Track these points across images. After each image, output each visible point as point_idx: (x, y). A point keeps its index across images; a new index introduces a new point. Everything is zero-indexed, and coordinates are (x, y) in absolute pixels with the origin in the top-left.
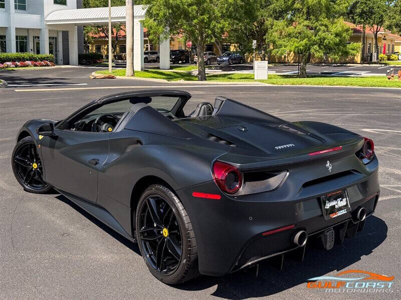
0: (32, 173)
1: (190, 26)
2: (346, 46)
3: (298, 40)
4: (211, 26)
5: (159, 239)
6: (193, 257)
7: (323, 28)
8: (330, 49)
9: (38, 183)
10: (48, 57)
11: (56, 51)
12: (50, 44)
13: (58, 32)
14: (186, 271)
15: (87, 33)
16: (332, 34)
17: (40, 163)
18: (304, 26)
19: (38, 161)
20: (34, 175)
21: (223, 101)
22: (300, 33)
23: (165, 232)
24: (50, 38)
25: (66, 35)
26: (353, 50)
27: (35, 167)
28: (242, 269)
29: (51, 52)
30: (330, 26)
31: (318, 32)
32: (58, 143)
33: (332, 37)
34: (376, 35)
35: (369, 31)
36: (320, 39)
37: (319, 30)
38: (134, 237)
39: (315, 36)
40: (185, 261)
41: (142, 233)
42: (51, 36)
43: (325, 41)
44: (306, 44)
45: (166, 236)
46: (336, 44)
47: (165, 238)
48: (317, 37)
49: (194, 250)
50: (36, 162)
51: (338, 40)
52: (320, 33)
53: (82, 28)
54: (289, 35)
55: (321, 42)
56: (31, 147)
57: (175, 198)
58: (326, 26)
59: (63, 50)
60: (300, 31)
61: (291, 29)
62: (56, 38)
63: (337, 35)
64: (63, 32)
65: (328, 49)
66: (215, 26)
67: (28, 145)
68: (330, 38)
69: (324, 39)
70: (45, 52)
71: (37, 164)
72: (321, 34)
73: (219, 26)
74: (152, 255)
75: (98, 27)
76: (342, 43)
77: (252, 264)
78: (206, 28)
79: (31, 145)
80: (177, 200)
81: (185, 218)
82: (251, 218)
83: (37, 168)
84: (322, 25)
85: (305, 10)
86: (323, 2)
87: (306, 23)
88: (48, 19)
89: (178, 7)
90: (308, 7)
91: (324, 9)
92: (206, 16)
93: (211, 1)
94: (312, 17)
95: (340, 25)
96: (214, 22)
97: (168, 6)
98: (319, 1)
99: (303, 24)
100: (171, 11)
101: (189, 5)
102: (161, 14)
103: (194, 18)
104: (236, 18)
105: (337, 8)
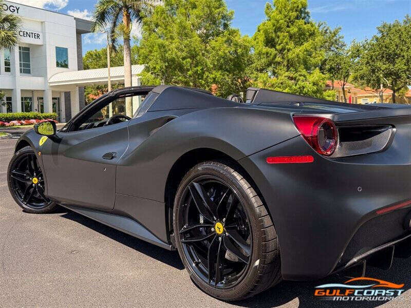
0: (32, 190)
2: (322, 94)
4: (205, 77)
5: (210, 240)
6: (270, 256)
7: (302, 78)
9: (39, 201)
10: (51, 116)
11: (59, 111)
12: (54, 104)
13: (60, 93)
14: (260, 277)
15: (88, 94)
16: (310, 83)
17: (41, 176)
18: (285, 77)
19: (39, 175)
20: (35, 192)
21: (256, 91)
22: (282, 83)
23: (219, 228)
24: (53, 99)
25: (68, 95)
26: (329, 97)
27: (36, 183)
28: (348, 267)
29: (54, 111)
30: (307, 77)
31: (298, 82)
32: (61, 147)
33: (311, 85)
34: (343, 89)
35: (337, 84)
36: (300, 88)
37: (299, 79)
38: (170, 243)
39: (296, 85)
40: (257, 263)
41: (184, 234)
42: (54, 97)
43: (305, 89)
45: (220, 233)
46: (314, 92)
47: (219, 236)
48: (298, 86)
49: (272, 245)
50: (36, 177)
51: (315, 88)
52: (299, 82)
53: (83, 89)
55: (301, 91)
57: (235, 174)
58: (304, 76)
59: (66, 109)
60: (281, 81)
61: (274, 80)
62: (59, 98)
63: (314, 84)
64: (65, 92)
66: (208, 76)
67: (26, 156)
68: (309, 87)
69: (304, 87)
70: (49, 111)
71: (38, 179)
72: (301, 83)
73: (212, 76)
74: (199, 263)
75: (98, 88)
76: (318, 91)
77: (358, 261)
78: (199, 79)
79: (30, 156)
80: (238, 177)
81: (253, 200)
82: (360, 189)
83: (38, 184)
84: (300, 75)
85: (285, 63)
86: (301, 55)
87: (287, 74)
88: (51, 80)
89: (173, 60)
90: (288, 61)
91: (302, 61)
92: (199, 68)
93: (203, 55)
94: (291, 68)
95: (316, 74)
96: (207, 73)
97: (164, 59)
98: (298, 55)
99: (284, 74)
100: (167, 64)
101: (184, 59)
102: (158, 67)
103: (188, 70)
104: (227, 70)
105: (313, 61)
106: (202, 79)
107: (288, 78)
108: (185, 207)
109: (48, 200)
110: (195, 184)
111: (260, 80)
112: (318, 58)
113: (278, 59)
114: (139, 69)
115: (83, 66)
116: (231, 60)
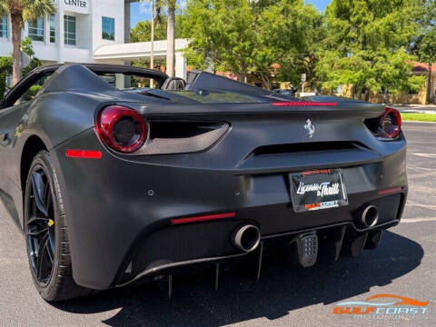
1: (231, 54)
2: (406, 79)
3: (352, 72)
4: (253, 54)
7: (381, 58)
8: (389, 82)
16: (391, 66)
18: (359, 56)
26: (415, 84)
30: (388, 57)
31: (375, 63)
33: (392, 68)
36: (378, 71)
37: (377, 60)
39: (372, 67)
43: (384, 73)
44: (361, 76)
46: (395, 77)
48: (374, 69)
51: (397, 72)
52: (377, 64)
54: (342, 67)
55: (378, 74)
58: (384, 56)
60: (354, 62)
61: (344, 61)
63: (396, 67)
65: (387, 82)
66: (257, 54)
68: (389, 70)
69: (382, 70)
72: (379, 65)
73: (261, 53)
76: (402, 76)
78: (246, 56)
84: (380, 55)
85: (361, 39)
86: (382, 30)
87: (362, 53)
88: (96, 54)
89: (218, 34)
90: (365, 36)
91: (382, 37)
92: (247, 44)
93: (254, 28)
94: (368, 46)
95: (401, 54)
96: (255, 50)
97: (207, 32)
98: (377, 30)
99: (355, 55)
100: (210, 38)
101: (230, 32)
102: (200, 41)
103: (234, 45)
104: (281, 47)
105: (397, 37)
106: (250, 56)
107: (364, 58)
111: (325, 59)
112: (405, 35)
113: (352, 34)
115: (130, 38)
116: (287, 34)
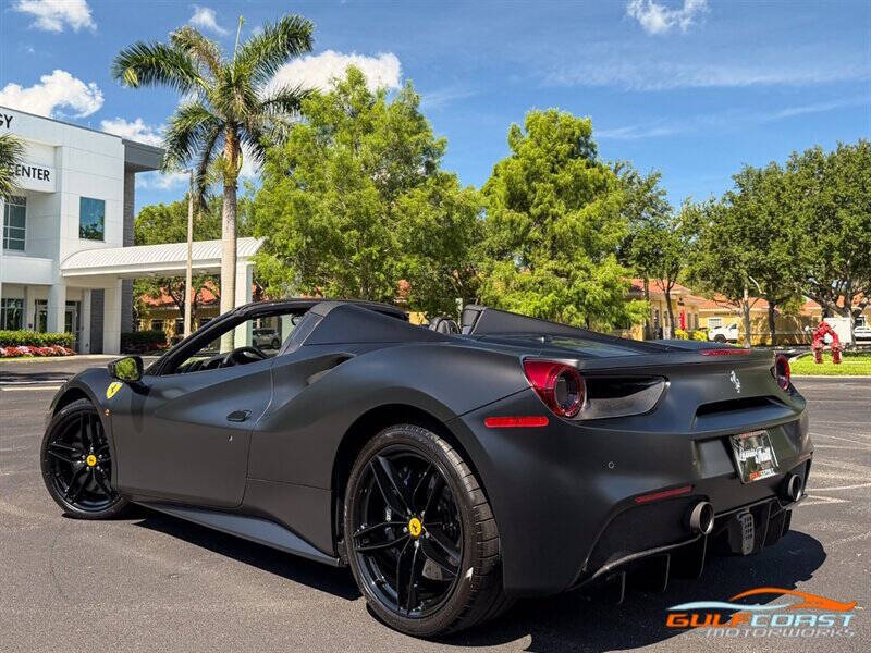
0: (83, 479)
1: (346, 267)
2: (622, 306)
3: (539, 296)
4: (386, 266)
5: (399, 546)
6: (488, 563)
7: (581, 273)
8: (597, 312)
9: (95, 497)
10: (61, 339)
11: (78, 329)
12: (68, 315)
13: (83, 291)
14: (474, 595)
15: (140, 294)
16: (597, 285)
17: (106, 452)
18: (548, 270)
19: (102, 449)
21: (480, 312)
22: (541, 283)
23: (415, 526)
24: (68, 303)
25: (98, 297)
27: (92, 464)
28: (597, 578)
29: (68, 329)
30: (592, 271)
31: (573, 280)
33: (599, 288)
34: (668, 295)
35: (655, 286)
36: (578, 293)
37: (575, 277)
38: (337, 556)
39: (569, 287)
40: (470, 573)
41: (360, 538)
42: (70, 299)
43: (588, 296)
44: (554, 302)
45: (416, 534)
46: (606, 303)
47: (415, 539)
48: (573, 290)
49: (490, 547)
50: (94, 453)
51: (608, 295)
52: (576, 282)
53: (130, 284)
54: (522, 287)
55: (580, 299)
56: (86, 422)
57: (441, 443)
58: (587, 270)
59: (92, 326)
60: (540, 279)
61: (525, 275)
62: (79, 303)
63: (606, 286)
64: (93, 291)
65: (592, 310)
66: (392, 266)
67: (79, 416)
68: (596, 292)
69: (585, 292)
70: (58, 328)
71: (97, 456)
72: (580, 284)
73: (400, 265)
74: (383, 583)
75: (161, 283)
76: (615, 301)
78: (374, 270)
79: (86, 415)
80: (445, 447)
81: (466, 481)
82: (611, 465)
83: (95, 466)
84: (579, 268)
85: (548, 243)
86: (580, 227)
87: (552, 264)
89: (323, 232)
90: (554, 238)
91: (581, 240)
92: (374, 249)
93: (384, 222)
94: (560, 254)
95: (610, 268)
96: (390, 260)
97: (304, 230)
98: (573, 228)
99: (546, 266)
100: (310, 239)
101: (345, 229)
102: (292, 245)
103: (352, 252)
104: (429, 254)
105: (604, 239)
106: (379, 270)
107: (557, 273)
108: (364, 495)
109: (113, 494)
110: (381, 459)
111: (496, 275)
112: (615, 235)
113: (534, 234)
114: (250, 246)
115: (134, 238)
116: (438, 234)
